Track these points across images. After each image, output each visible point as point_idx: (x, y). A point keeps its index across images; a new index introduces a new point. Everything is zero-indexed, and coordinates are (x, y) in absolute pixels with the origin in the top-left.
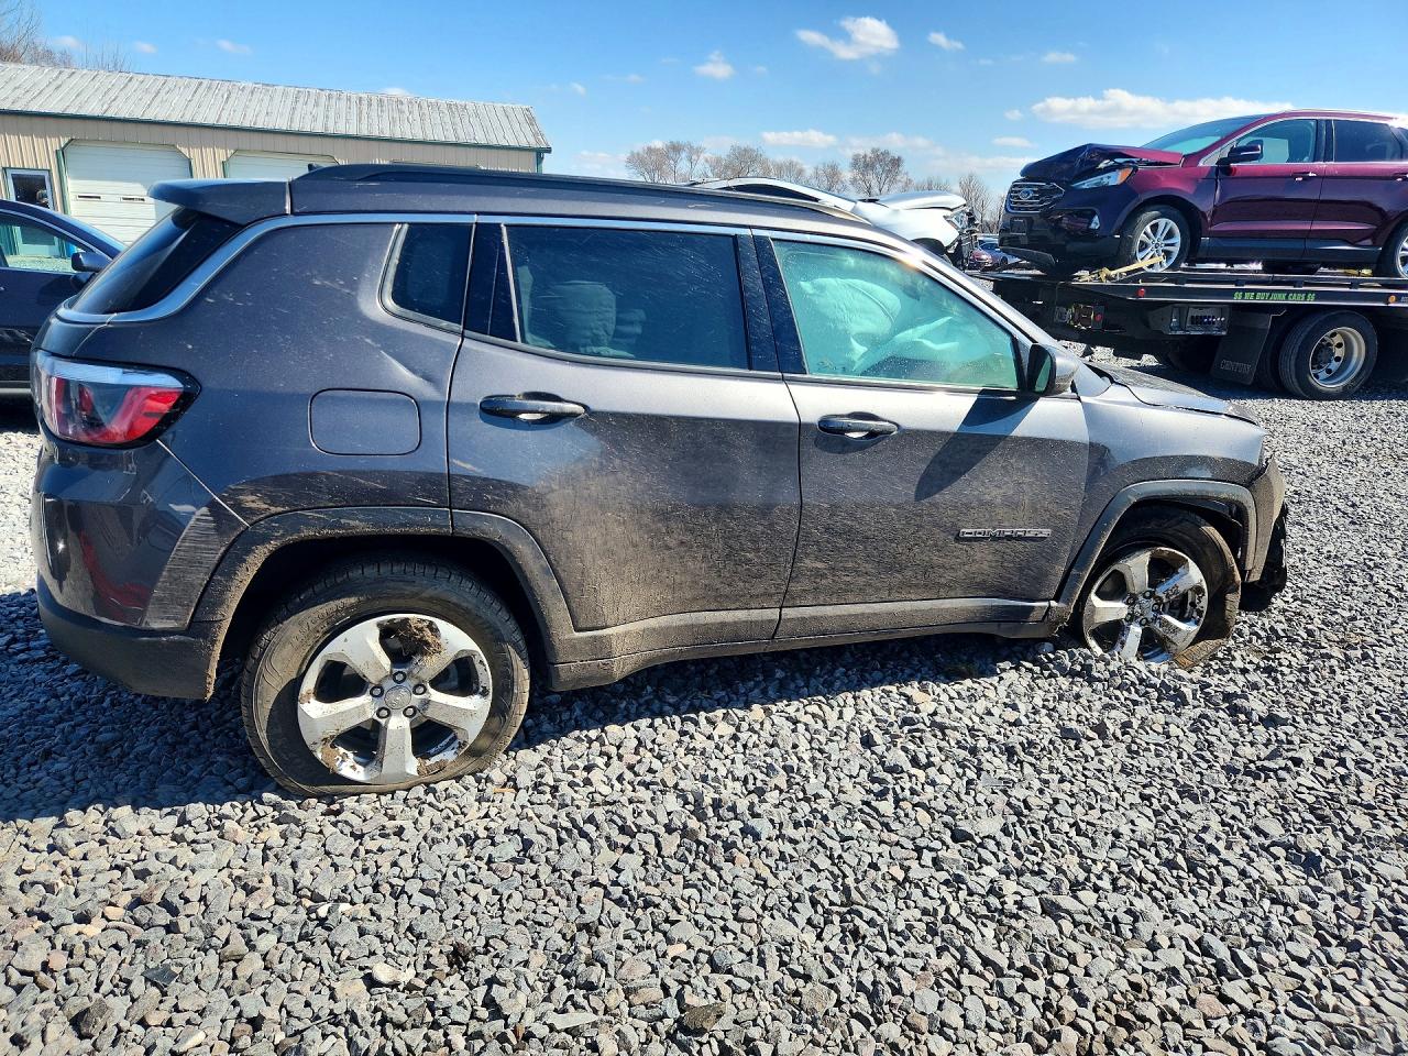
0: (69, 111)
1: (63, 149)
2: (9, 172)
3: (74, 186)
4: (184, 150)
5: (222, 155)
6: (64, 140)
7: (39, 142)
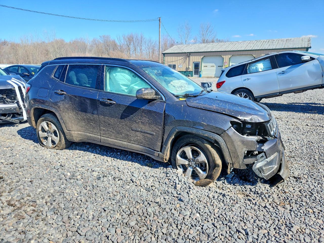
0: (205, 51)
1: (203, 58)
2: (194, 63)
3: (203, 65)
4: (223, 56)
5: (229, 56)
6: (203, 56)
7: (199, 57)
